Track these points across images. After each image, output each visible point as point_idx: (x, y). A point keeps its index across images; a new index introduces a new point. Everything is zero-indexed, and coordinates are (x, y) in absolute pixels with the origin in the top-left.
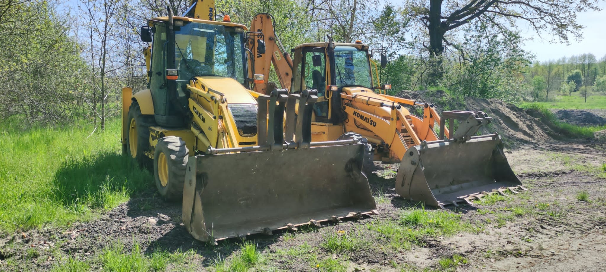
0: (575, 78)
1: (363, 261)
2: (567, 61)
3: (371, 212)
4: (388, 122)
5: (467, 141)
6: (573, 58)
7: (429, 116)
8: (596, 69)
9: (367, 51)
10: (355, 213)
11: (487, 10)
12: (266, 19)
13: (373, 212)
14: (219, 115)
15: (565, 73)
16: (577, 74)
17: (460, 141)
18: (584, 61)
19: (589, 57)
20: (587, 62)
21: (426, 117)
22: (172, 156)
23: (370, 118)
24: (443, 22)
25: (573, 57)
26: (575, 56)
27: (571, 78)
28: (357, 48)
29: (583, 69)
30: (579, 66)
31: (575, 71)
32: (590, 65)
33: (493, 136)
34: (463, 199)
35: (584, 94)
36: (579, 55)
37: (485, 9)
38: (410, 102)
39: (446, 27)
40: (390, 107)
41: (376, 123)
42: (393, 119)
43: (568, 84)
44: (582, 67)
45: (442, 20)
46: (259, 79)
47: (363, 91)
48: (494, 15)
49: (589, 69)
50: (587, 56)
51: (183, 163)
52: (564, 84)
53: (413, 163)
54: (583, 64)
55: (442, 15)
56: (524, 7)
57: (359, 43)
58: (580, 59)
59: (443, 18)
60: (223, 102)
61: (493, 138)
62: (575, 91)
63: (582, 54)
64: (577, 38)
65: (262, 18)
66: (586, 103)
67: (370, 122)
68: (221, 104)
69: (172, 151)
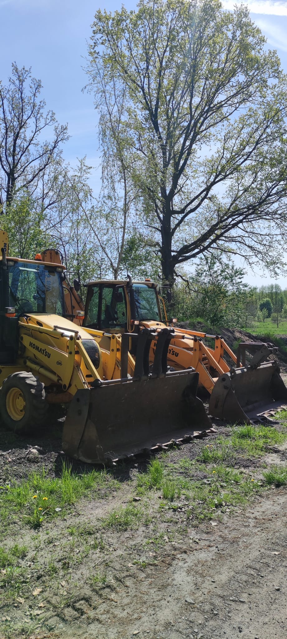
0: (266, 306)
1: (238, 467)
2: (258, 291)
3: (209, 431)
4: (191, 353)
5: (258, 368)
6: (263, 288)
7: (219, 346)
8: (282, 298)
9: (155, 288)
10: (200, 432)
11: (211, 246)
12: (55, 255)
13: (211, 430)
14: (76, 350)
15: (258, 301)
16: (267, 301)
17: (254, 367)
18: (272, 290)
19: (276, 287)
20: (274, 290)
21: (217, 347)
22: (32, 390)
23: (172, 349)
24: (174, 255)
25: (263, 286)
26: (264, 286)
27: (263, 306)
28: (147, 285)
29: (271, 298)
30: (268, 295)
31: (265, 300)
32: (276, 293)
33: (272, 363)
34: (262, 416)
35: (275, 320)
36: (267, 285)
37: (209, 246)
38: (201, 334)
39: (176, 260)
40: (192, 339)
41: (178, 354)
42: (195, 350)
43: (262, 311)
44: (271, 295)
45: (173, 254)
46: (80, 315)
47: (158, 324)
48: (221, 253)
49: (276, 297)
50: (274, 286)
51: (42, 397)
52: (259, 312)
53: (226, 387)
54: (271, 293)
55: (172, 249)
56: (238, 244)
57: (149, 281)
58: (269, 288)
59: (174, 251)
60: (78, 339)
61: (273, 365)
62: (267, 317)
63: (270, 284)
64: (283, 273)
65: (51, 254)
66: (279, 329)
67: (171, 353)
68: (77, 341)
69: (31, 386)
